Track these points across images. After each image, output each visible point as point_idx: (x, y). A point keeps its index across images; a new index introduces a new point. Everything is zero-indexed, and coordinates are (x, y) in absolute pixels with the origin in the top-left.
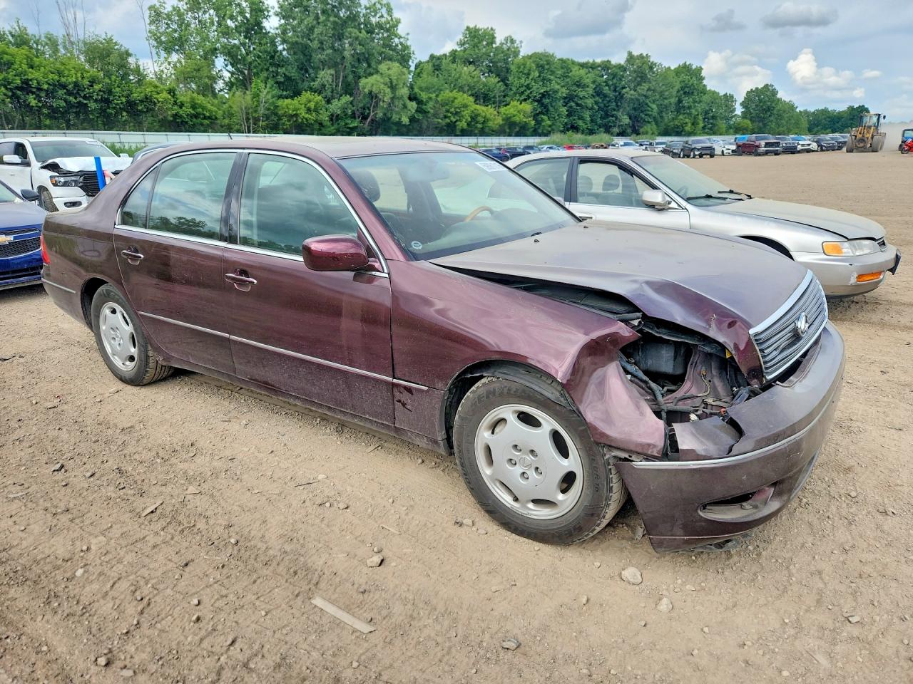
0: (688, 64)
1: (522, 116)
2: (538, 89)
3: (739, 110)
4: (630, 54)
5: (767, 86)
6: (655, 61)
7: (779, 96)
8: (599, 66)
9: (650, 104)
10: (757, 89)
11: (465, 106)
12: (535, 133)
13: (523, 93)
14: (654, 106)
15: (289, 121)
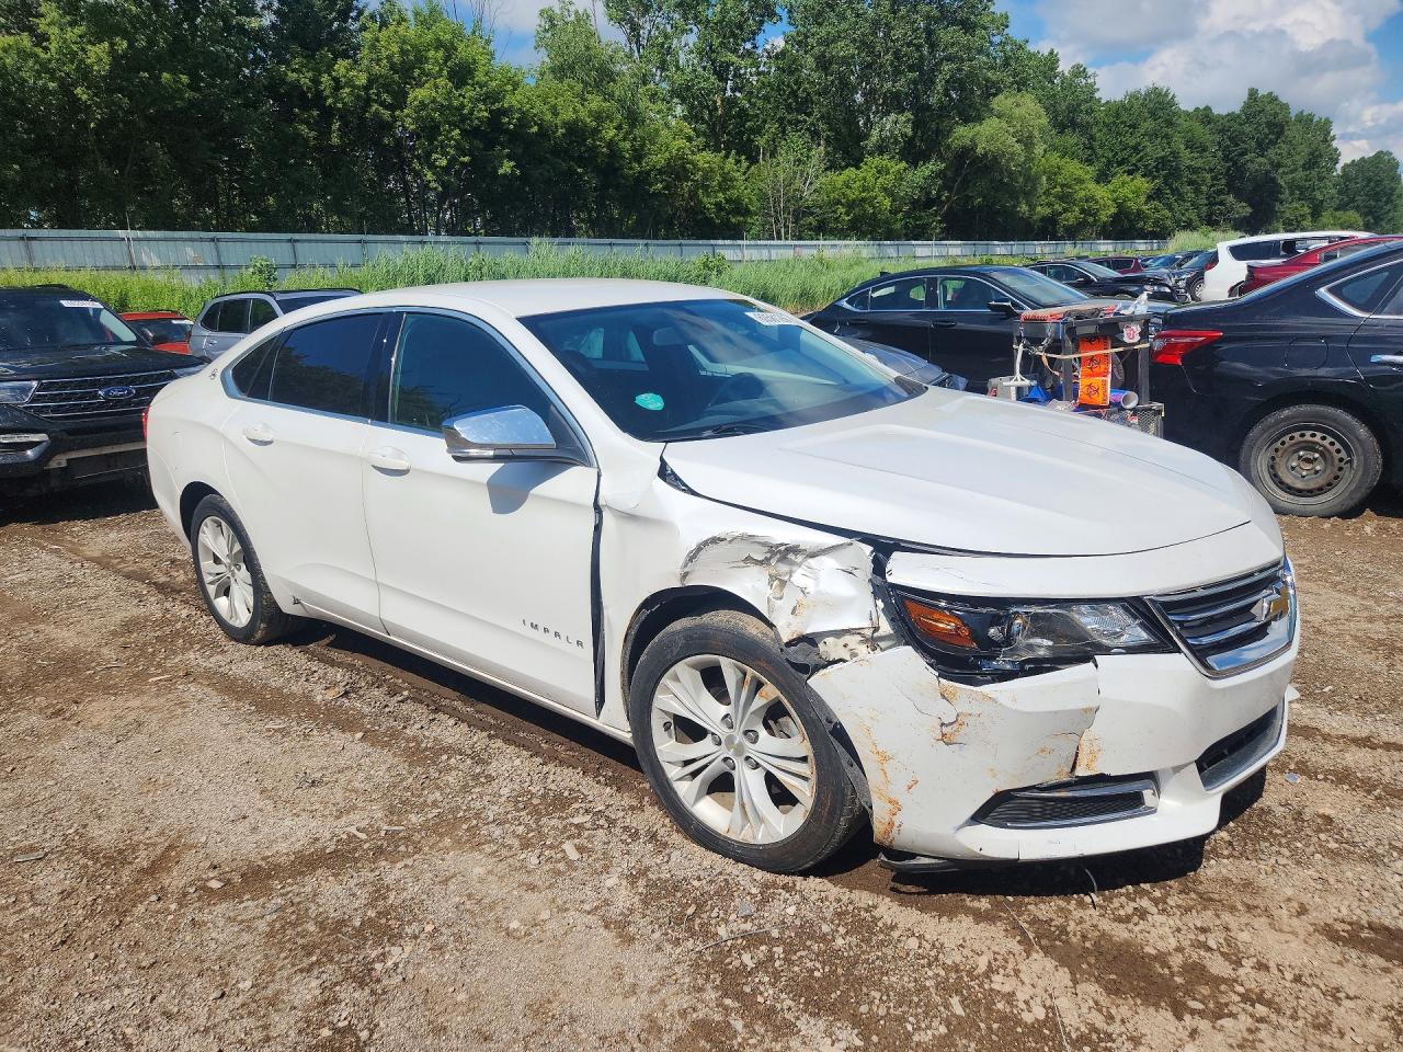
4: (1252, 91)
5: (1381, 152)
10: (1362, 159)
11: (1080, 181)
15: (847, 214)
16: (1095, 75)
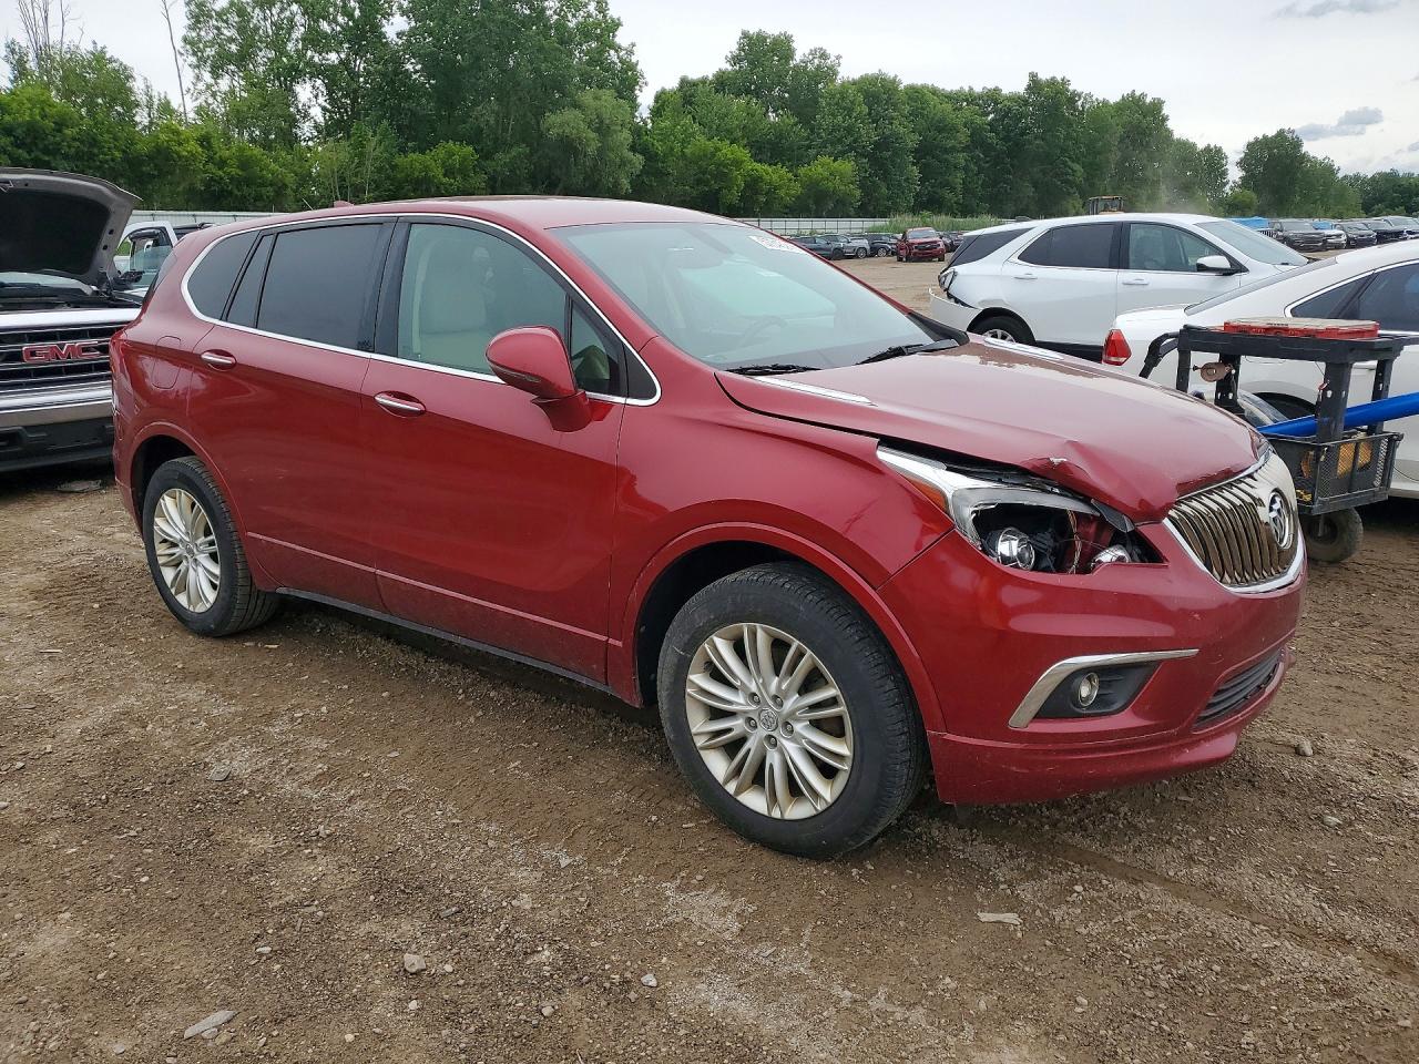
0: (1138, 93)
1: (837, 181)
2: (868, 134)
3: (1235, 174)
4: (1033, 77)
5: (1281, 133)
6: (1079, 90)
7: (1304, 150)
8: (980, 97)
9: (1070, 163)
10: (1265, 137)
11: (738, 163)
12: (863, 211)
13: (840, 141)
14: (1077, 167)
16: (838, 57)
